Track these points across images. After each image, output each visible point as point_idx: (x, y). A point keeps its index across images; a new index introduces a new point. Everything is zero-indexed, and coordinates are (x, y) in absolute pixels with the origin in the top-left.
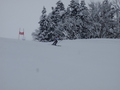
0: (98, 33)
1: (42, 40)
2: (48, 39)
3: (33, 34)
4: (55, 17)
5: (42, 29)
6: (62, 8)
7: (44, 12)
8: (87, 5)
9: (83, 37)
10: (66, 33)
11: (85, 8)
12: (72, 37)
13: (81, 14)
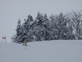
0: (57, 36)
1: (19, 42)
2: (22, 41)
3: (12, 38)
4: (27, 26)
5: (18, 35)
6: (32, 20)
7: (19, 22)
8: (48, 18)
9: (46, 39)
10: (34, 37)
11: (47, 20)
12: (39, 39)
13: (44, 23)
